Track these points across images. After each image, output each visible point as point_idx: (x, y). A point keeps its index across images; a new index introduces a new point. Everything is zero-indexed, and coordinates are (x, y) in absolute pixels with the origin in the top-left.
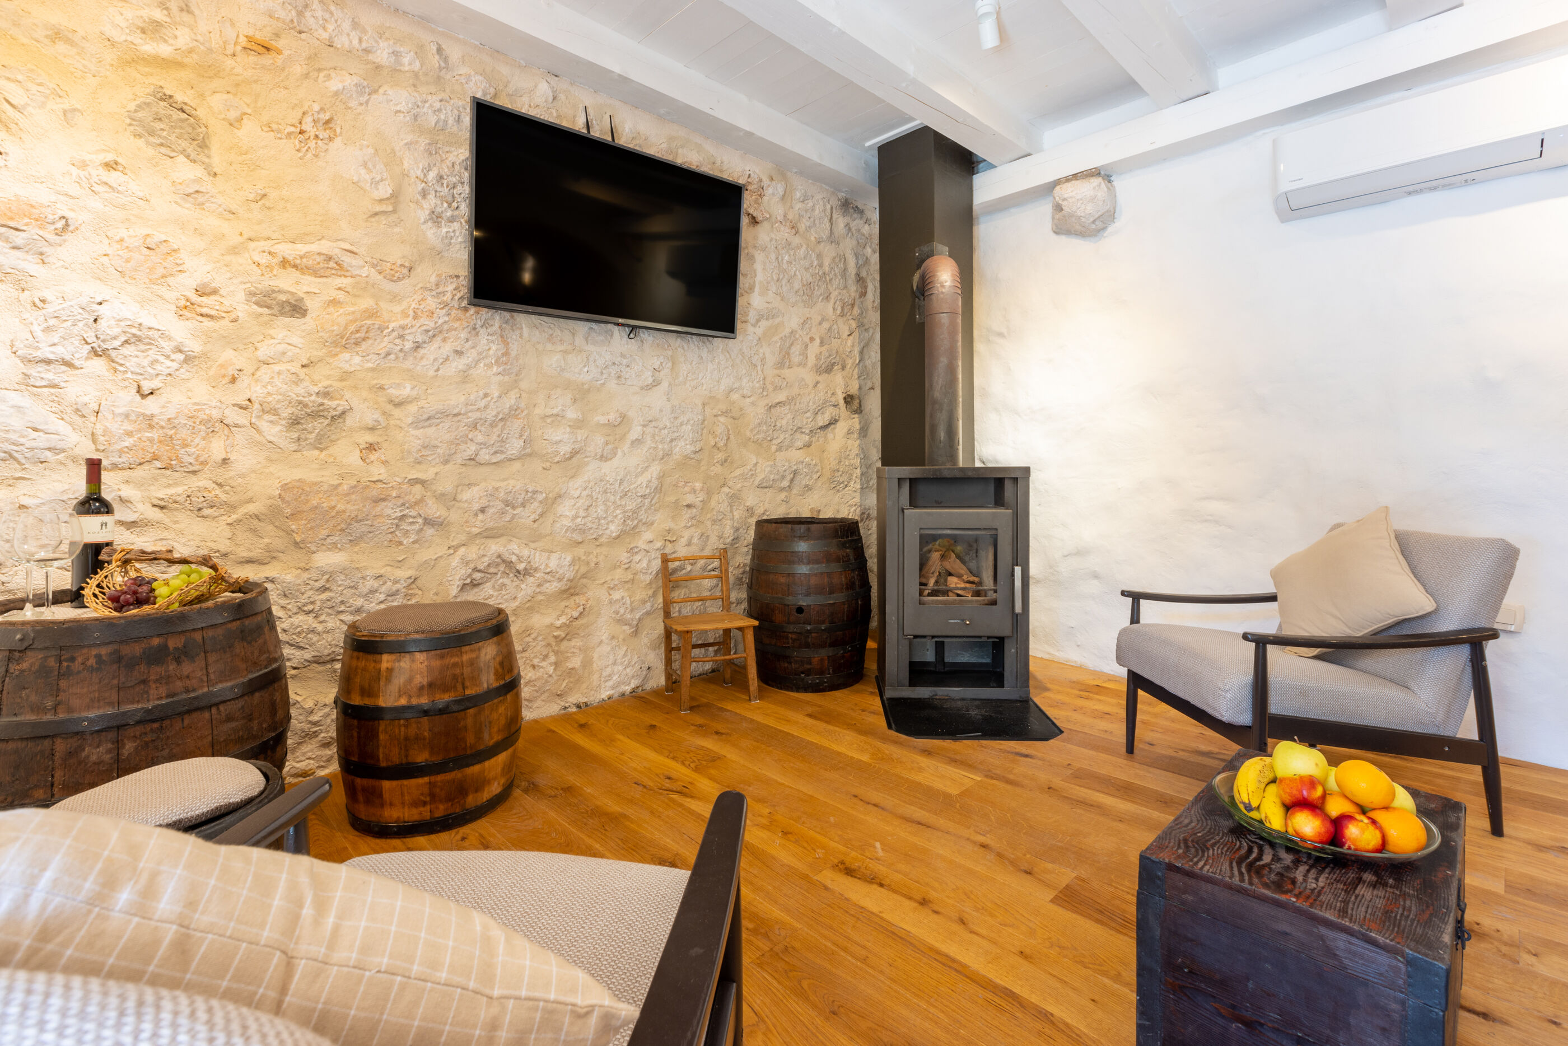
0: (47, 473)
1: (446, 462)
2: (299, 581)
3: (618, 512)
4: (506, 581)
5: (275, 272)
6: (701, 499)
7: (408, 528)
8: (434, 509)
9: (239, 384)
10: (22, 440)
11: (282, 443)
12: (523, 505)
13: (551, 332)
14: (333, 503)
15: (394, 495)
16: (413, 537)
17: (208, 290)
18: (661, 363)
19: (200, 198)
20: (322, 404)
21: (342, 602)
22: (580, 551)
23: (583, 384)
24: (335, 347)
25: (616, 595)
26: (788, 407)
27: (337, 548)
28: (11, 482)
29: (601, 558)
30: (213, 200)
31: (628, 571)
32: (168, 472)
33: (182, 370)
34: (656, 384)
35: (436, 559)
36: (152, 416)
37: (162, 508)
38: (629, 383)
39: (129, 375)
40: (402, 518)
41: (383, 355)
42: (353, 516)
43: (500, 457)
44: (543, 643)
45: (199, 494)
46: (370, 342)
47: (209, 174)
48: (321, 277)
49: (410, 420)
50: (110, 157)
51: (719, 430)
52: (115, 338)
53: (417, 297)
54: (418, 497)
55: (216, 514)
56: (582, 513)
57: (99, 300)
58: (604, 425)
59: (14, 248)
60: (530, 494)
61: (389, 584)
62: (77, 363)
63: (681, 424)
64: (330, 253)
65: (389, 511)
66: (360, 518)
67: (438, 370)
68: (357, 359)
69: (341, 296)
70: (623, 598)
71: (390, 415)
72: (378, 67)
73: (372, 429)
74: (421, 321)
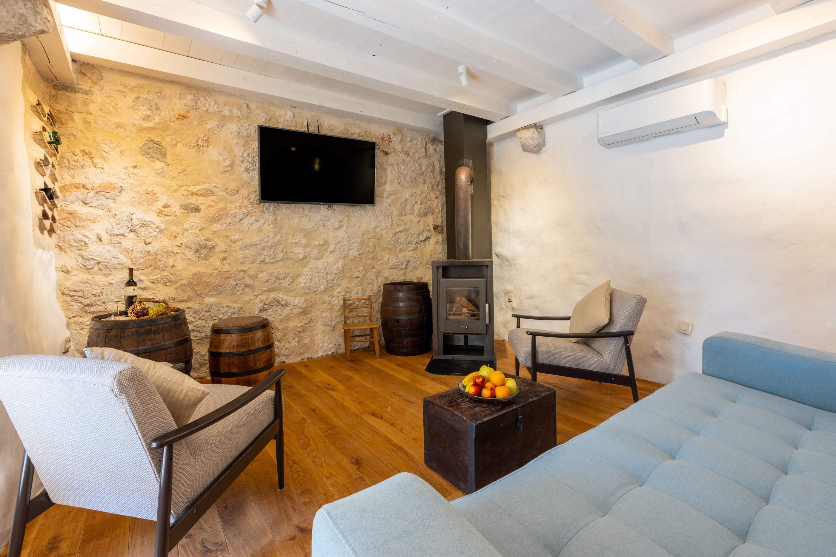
0: (117, 272)
1: (253, 263)
2: (199, 308)
3: (324, 280)
4: (277, 308)
5: (189, 197)
6: (362, 274)
7: (239, 288)
8: (248, 281)
9: (178, 238)
10: (110, 261)
11: (193, 258)
12: (284, 279)
13: (294, 210)
14: (211, 280)
15: (233, 276)
16: (241, 292)
17: (167, 206)
18: (343, 218)
19: (164, 174)
20: (206, 244)
21: (215, 316)
22: (308, 297)
23: (308, 229)
24: (211, 222)
25: (324, 314)
26: (404, 233)
27: (213, 296)
28: (107, 275)
29: (317, 299)
30: (168, 174)
31: (330, 304)
32: (155, 270)
33: (159, 235)
34: (340, 227)
35: (249, 300)
36: (149, 251)
37: (153, 283)
38: (328, 227)
39: (142, 238)
40: (236, 285)
41: (228, 224)
42: (218, 284)
43: (274, 260)
44: (293, 333)
45: (165, 278)
46: (223, 219)
47: (166, 165)
48: (205, 197)
49: (238, 248)
50: (134, 164)
51: (371, 244)
52: (137, 225)
53: (241, 201)
54: (242, 276)
55: (171, 284)
56: (309, 281)
57: (132, 213)
58: (318, 245)
59: (107, 198)
60: (286, 274)
61: (232, 309)
62: (126, 235)
63: (353, 243)
64: (208, 188)
65: (231, 282)
66: (220, 285)
67: (249, 228)
68: (219, 226)
69: (212, 203)
70: (327, 316)
71: (231, 246)
72: (225, 117)
73: (225, 252)
74: (242, 210)
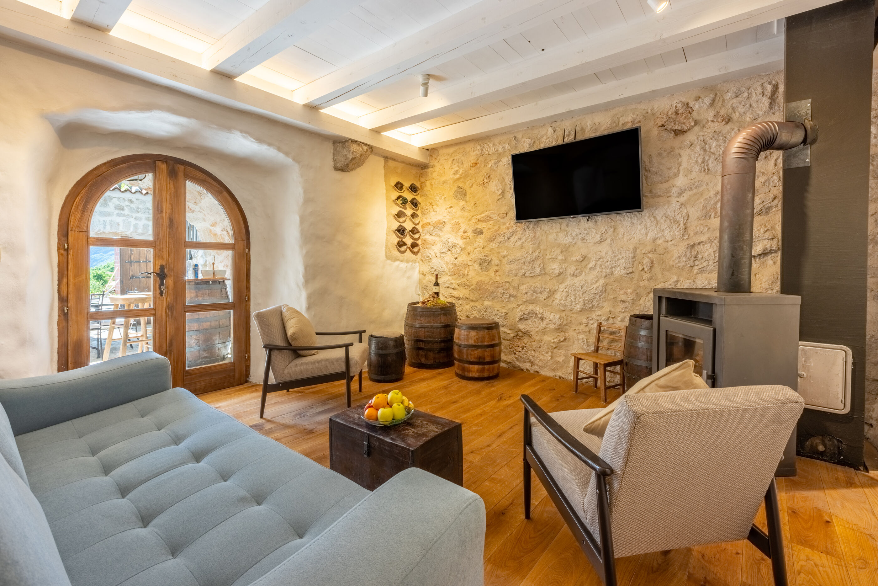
1: (516, 276)
3: (581, 300)
4: (536, 320)
5: (477, 224)
6: (631, 298)
7: (505, 297)
8: (512, 291)
9: (471, 255)
11: (479, 270)
12: (541, 293)
13: (552, 225)
14: (488, 287)
15: (502, 286)
16: (507, 300)
17: (465, 232)
18: (606, 230)
19: (464, 209)
20: (486, 259)
22: (563, 314)
23: (565, 245)
24: (489, 242)
25: (580, 337)
27: (489, 300)
29: (573, 319)
30: (466, 209)
31: (587, 327)
33: (461, 252)
34: (601, 242)
35: (513, 308)
36: (456, 264)
37: (459, 285)
38: (588, 241)
39: (453, 254)
40: (504, 293)
41: (500, 243)
42: (492, 291)
43: (533, 275)
44: (546, 347)
45: (464, 282)
46: (497, 239)
47: (466, 202)
48: (486, 222)
49: (506, 262)
50: (450, 206)
51: (646, 261)
52: (451, 246)
53: (509, 222)
54: (508, 287)
55: (467, 288)
56: (564, 299)
57: (449, 238)
58: (575, 261)
59: (439, 230)
60: (543, 289)
61: (500, 313)
62: (446, 252)
63: (618, 260)
64: (488, 215)
65: (500, 291)
66: (494, 292)
67: (514, 245)
68: (494, 245)
69: (490, 226)
70: (583, 338)
71: (501, 261)
72: (500, 154)
73: (497, 265)
74: (510, 230)
